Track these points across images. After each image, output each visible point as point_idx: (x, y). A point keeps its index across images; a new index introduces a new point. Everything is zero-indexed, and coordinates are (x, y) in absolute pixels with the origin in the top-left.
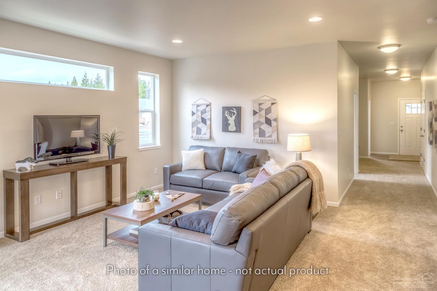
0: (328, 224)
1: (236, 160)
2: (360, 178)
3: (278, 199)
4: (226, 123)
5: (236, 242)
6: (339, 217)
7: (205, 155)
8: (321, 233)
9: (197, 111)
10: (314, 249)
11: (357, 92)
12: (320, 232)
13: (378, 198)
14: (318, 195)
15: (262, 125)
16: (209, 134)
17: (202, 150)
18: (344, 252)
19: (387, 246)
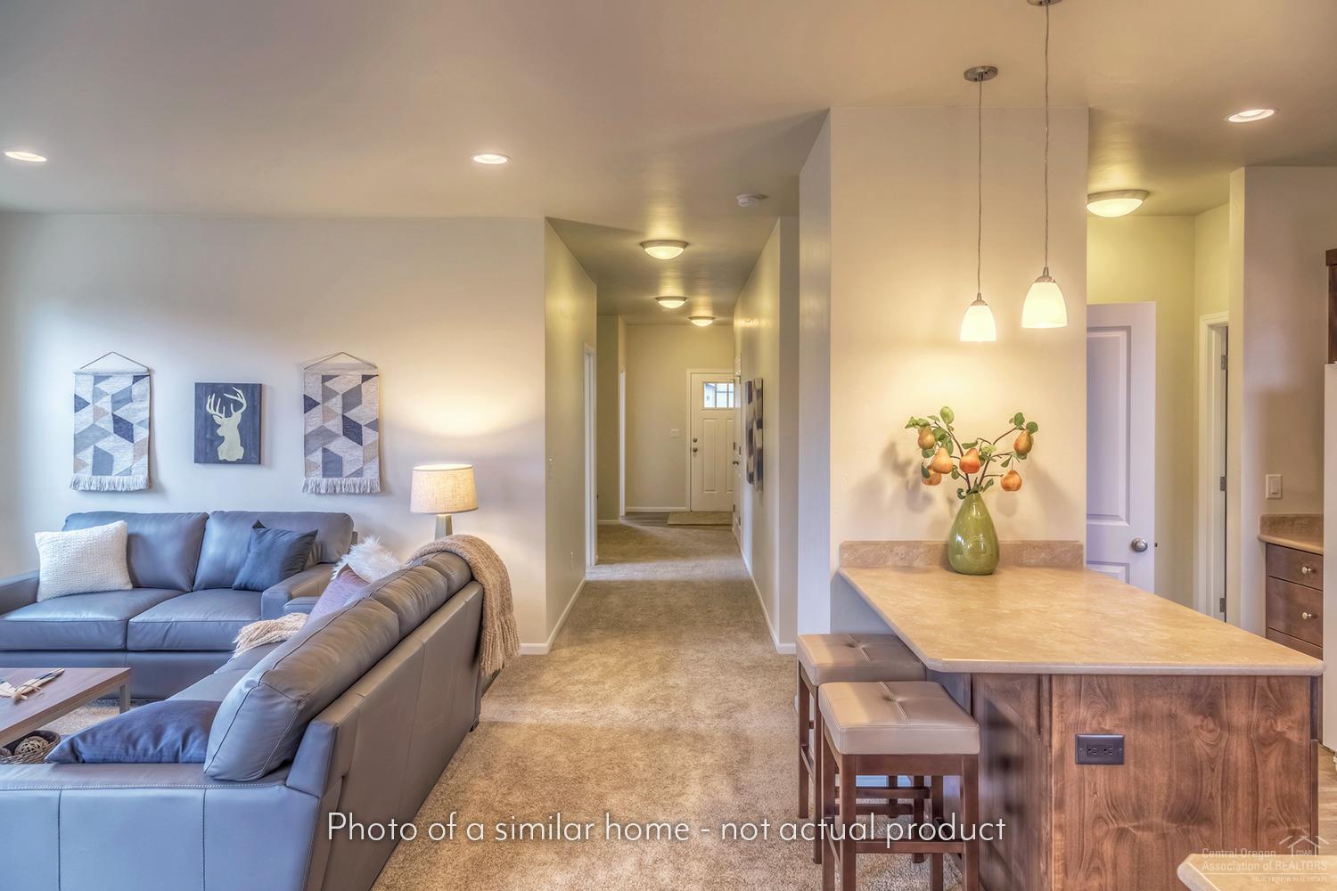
0: (522, 699)
1: (249, 550)
2: (601, 575)
3: (398, 639)
4: (208, 436)
5: (287, 764)
6: (548, 678)
7: (132, 544)
8: (505, 725)
9: (97, 394)
10: (487, 767)
11: (593, 350)
12: (502, 723)
13: (639, 620)
14: (497, 623)
15: (332, 441)
16: (143, 473)
17: (119, 524)
18: (561, 758)
19: (656, 728)
